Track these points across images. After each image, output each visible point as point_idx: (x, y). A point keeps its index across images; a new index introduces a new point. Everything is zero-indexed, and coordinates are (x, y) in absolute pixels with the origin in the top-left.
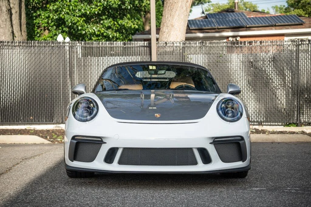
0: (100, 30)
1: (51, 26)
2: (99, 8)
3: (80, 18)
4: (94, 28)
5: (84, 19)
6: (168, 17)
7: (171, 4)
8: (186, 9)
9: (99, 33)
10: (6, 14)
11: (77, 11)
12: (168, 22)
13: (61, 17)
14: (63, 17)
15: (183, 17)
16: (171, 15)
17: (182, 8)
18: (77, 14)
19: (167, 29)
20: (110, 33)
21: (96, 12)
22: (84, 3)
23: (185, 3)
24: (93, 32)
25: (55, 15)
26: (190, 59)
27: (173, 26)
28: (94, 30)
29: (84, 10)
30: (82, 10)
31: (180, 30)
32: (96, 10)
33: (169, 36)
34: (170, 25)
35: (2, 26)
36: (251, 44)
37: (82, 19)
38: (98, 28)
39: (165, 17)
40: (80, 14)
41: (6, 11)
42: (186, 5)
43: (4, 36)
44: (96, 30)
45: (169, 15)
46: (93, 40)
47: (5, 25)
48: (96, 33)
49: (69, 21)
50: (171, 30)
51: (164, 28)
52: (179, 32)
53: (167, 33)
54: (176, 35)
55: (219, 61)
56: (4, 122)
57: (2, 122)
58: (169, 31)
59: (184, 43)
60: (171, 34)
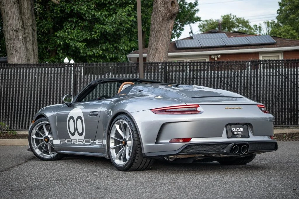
0: (99, 52)
1: (58, 50)
2: (98, 34)
3: (82, 43)
4: (94, 51)
5: (85, 44)
6: (153, 42)
7: (156, 32)
8: (168, 35)
9: (97, 55)
10: (23, 41)
11: (80, 37)
12: (153, 46)
13: (67, 43)
14: (68, 42)
15: (165, 42)
16: (155, 41)
17: (165, 35)
18: (79, 40)
20: (107, 55)
21: (96, 38)
22: (85, 30)
23: (167, 30)
24: (93, 54)
25: (61, 41)
26: (171, 76)
27: (157, 49)
28: (94, 52)
29: (86, 36)
30: (84, 36)
31: (163, 53)
32: (95, 36)
33: (154, 57)
34: (155, 48)
35: (19, 52)
36: (220, 64)
37: (84, 44)
38: (97, 51)
39: (151, 42)
40: (82, 39)
41: (23, 39)
42: (167, 32)
43: (21, 59)
44: (95, 52)
45: (154, 41)
46: (92, 60)
47: (21, 51)
48: (96, 55)
49: (73, 45)
50: (156, 52)
51: (150, 51)
52: (162, 55)
53: (153, 55)
54: (160, 57)
55: (194, 78)
56: (21, 129)
57: (20, 129)
58: (154, 53)
59: (166, 63)
60: (156, 56)
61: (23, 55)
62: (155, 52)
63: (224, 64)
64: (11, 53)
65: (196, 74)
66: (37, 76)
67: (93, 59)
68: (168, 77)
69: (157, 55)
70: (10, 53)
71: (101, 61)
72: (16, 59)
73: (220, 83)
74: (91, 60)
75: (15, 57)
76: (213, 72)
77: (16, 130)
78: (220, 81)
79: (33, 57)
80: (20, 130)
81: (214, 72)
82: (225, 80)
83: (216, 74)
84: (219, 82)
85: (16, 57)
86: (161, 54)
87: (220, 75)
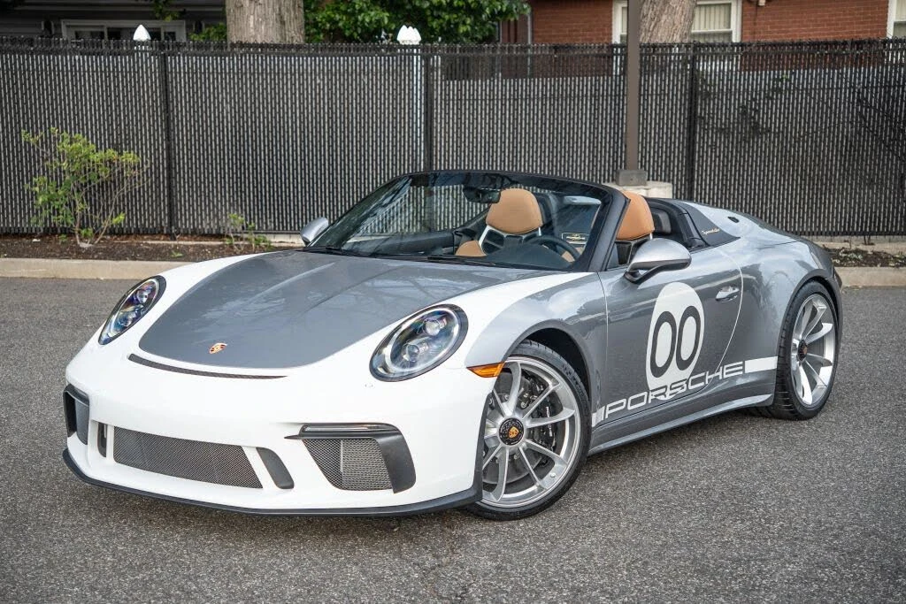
19: (653, 8)
26: (710, 86)
33: (656, 24)
35: (260, 2)
36: (862, 49)
43: (264, 23)
50: (662, 10)
51: (645, 6)
52: (681, 17)
53: (652, 19)
54: (674, 24)
55: (779, 90)
56: (279, 229)
57: (275, 229)
58: (657, 13)
59: (697, 46)
60: (662, 21)
61: (271, 9)
62: (659, 8)
63: (874, 48)
64: (239, 5)
65: (787, 80)
66: (323, 80)
67: (447, 17)
68: (702, 87)
69: (664, 17)
70: (236, 6)
71: (468, 21)
72: (252, 23)
73: (857, 106)
74: (439, 17)
75: (248, 17)
76: (838, 72)
77: (266, 233)
78: (858, 100)
79: (292, 15)
80: (275, 232)
81: (842, 74)
82: (872, 97)
83: (846, 78)
84: (853, 103)
85: (252, 17)
86: (677, 16)
87: (859, 83)
